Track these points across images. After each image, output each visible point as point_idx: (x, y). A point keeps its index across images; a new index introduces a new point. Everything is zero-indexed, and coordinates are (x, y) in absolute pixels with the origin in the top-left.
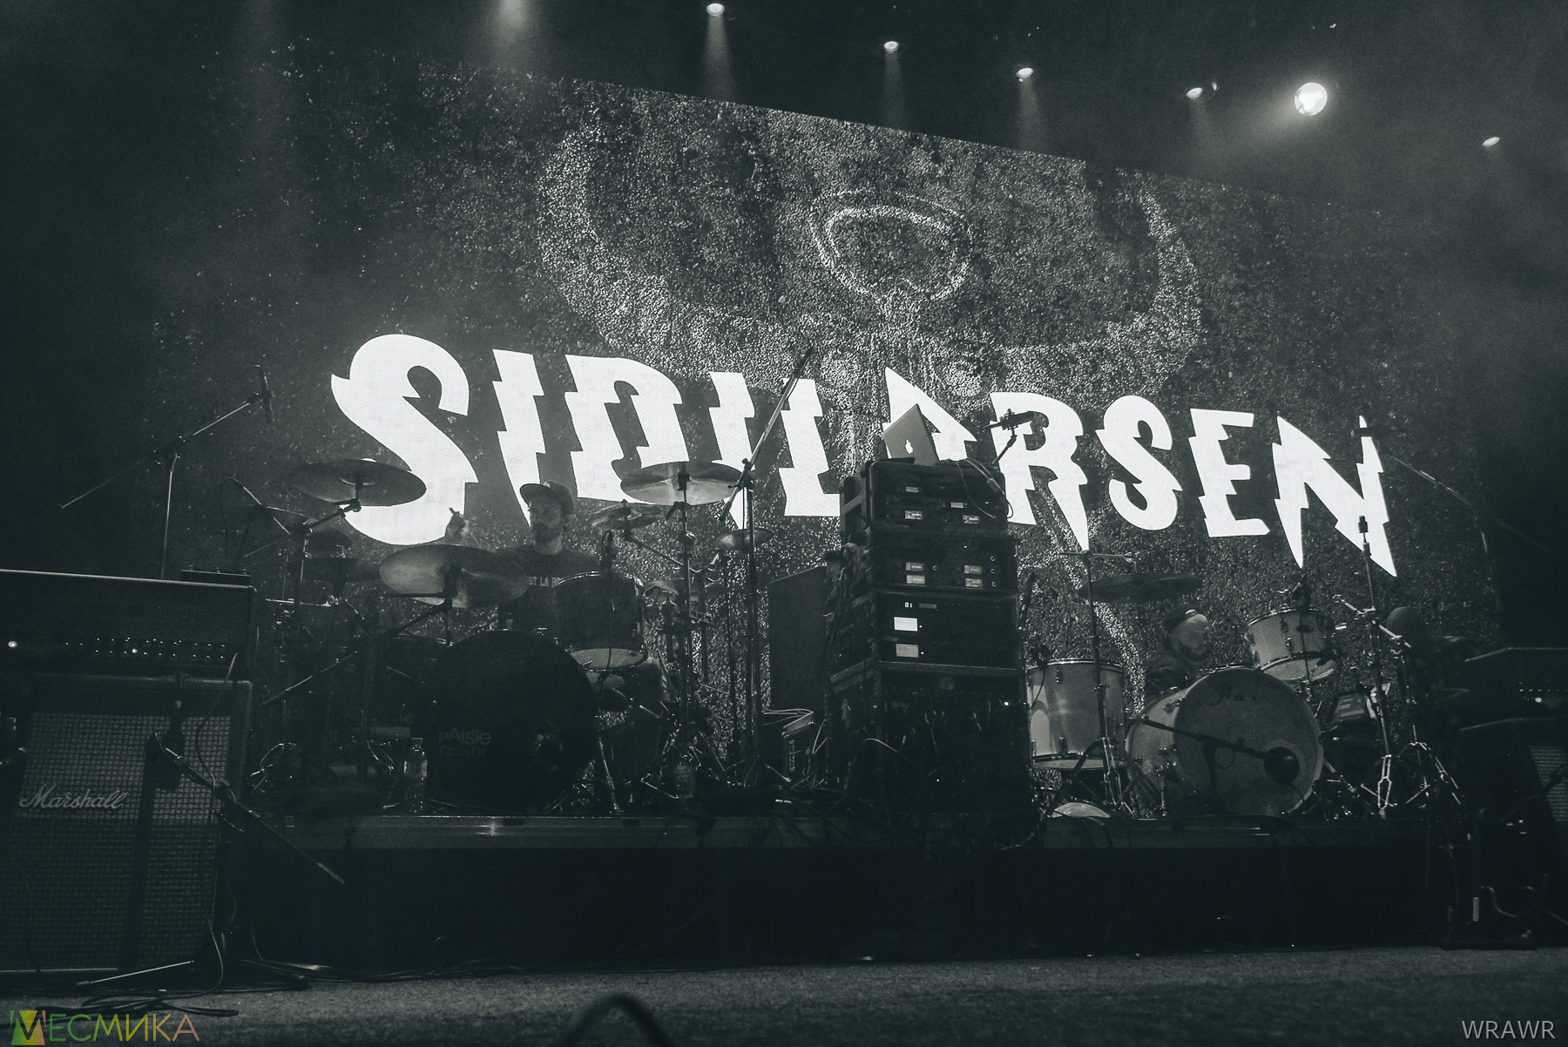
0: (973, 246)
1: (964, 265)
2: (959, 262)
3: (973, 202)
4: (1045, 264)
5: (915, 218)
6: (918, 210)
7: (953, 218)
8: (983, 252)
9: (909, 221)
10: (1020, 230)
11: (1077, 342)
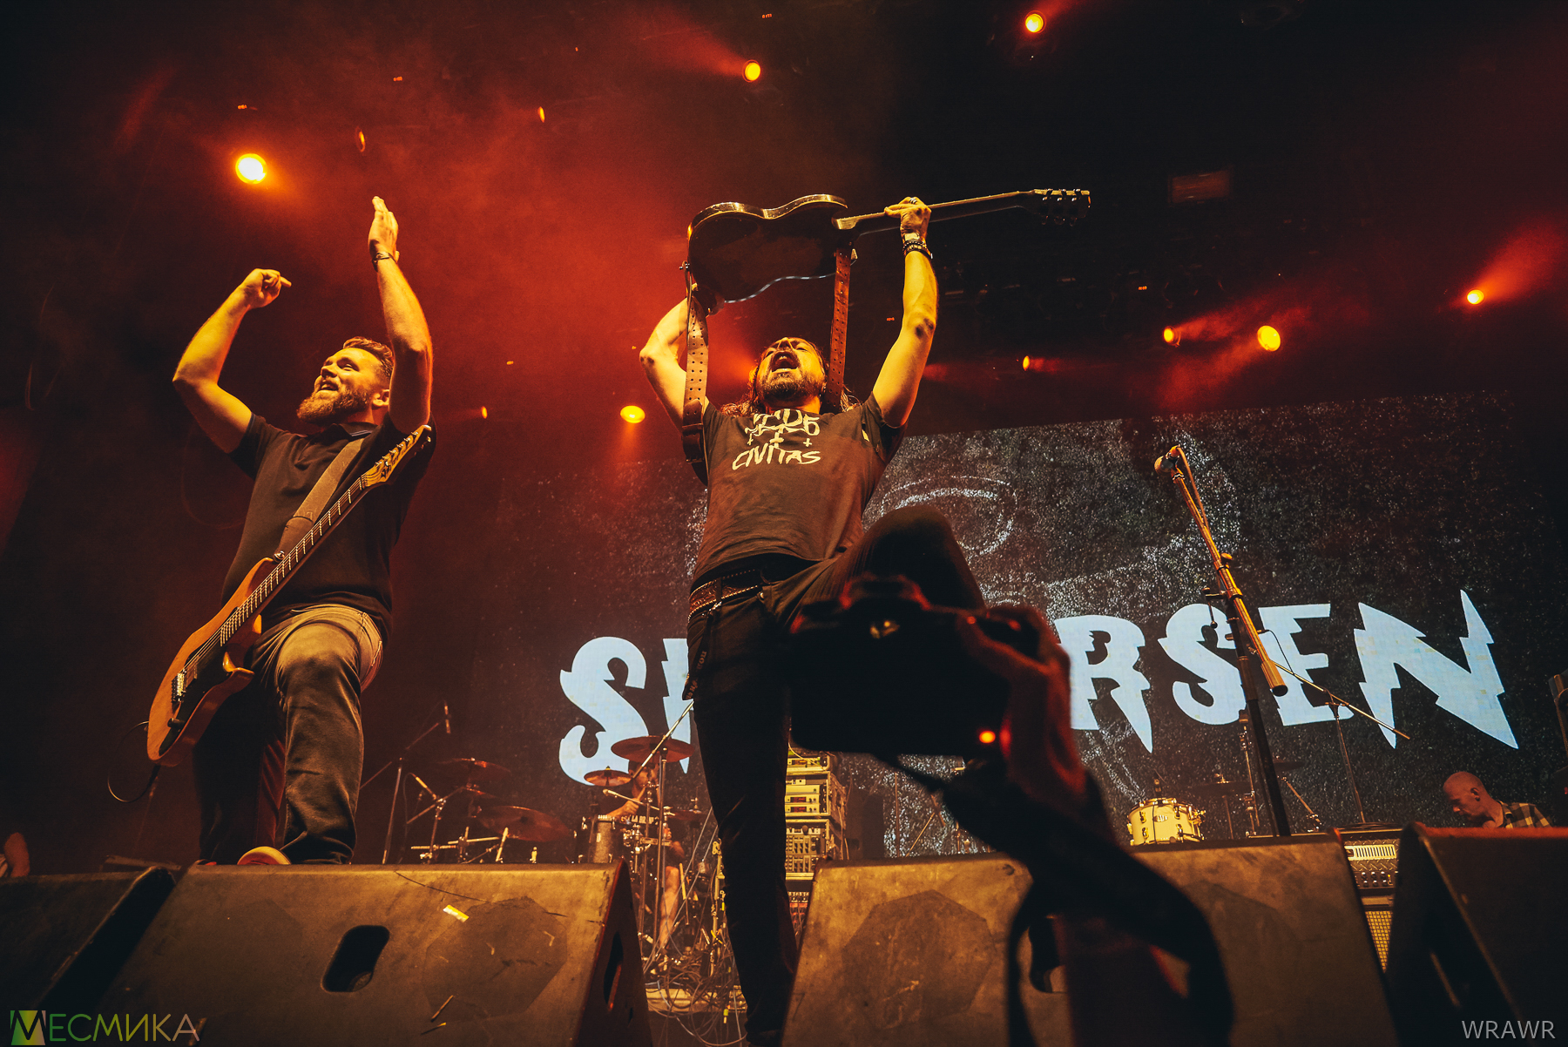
0: (1018, 506)
1: (1010, 522)
2: (1006, 520)
3: (1018, 471)
4: (1084, 508)
5: (967, 493)
6: (970, 487)
7: (1001, 486)
8: (1027, 509)
9: (963, 495)
10: (1060, 486)
11: (1114, 568)
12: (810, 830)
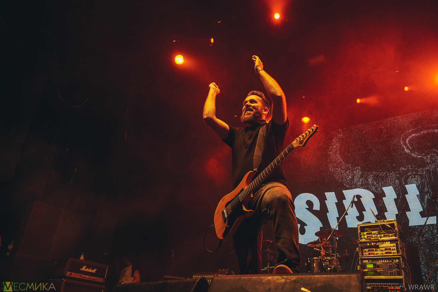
12: (394, 260)
